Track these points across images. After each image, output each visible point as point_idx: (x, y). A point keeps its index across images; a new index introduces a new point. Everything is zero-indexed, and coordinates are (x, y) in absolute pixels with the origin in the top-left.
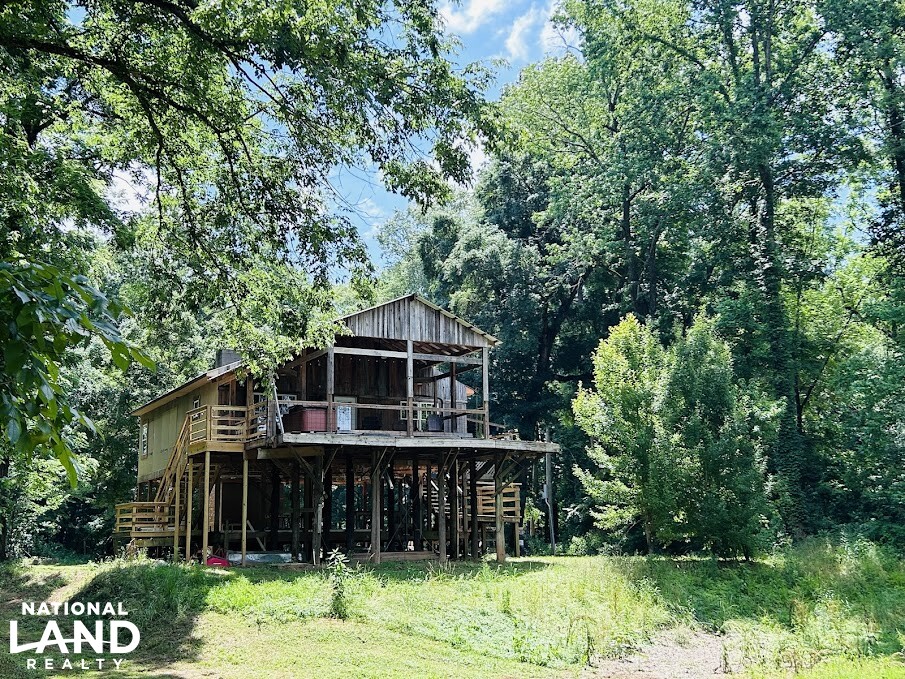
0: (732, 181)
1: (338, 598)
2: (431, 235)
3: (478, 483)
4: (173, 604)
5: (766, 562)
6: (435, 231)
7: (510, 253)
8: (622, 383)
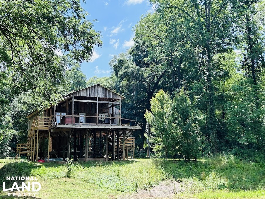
0: (199, 49)
1: (69, 172)
2: (118, 65)
3: (120, 137)
4: (21, 174)
5: (201, 161)
6: (119, 63)
7: (136, 70)
8: (157, 110)
